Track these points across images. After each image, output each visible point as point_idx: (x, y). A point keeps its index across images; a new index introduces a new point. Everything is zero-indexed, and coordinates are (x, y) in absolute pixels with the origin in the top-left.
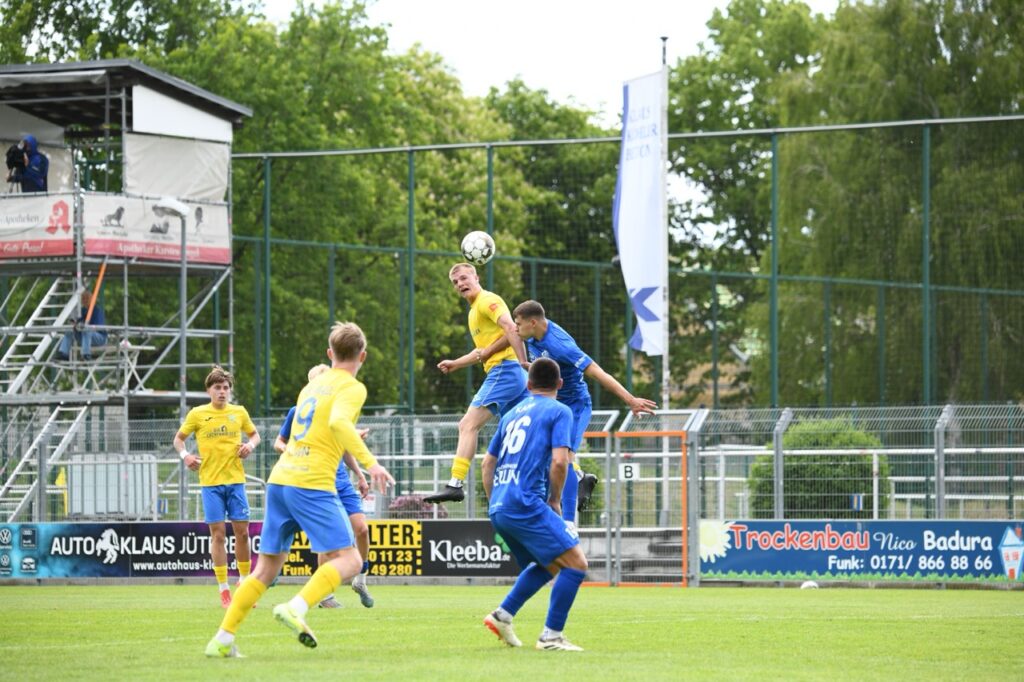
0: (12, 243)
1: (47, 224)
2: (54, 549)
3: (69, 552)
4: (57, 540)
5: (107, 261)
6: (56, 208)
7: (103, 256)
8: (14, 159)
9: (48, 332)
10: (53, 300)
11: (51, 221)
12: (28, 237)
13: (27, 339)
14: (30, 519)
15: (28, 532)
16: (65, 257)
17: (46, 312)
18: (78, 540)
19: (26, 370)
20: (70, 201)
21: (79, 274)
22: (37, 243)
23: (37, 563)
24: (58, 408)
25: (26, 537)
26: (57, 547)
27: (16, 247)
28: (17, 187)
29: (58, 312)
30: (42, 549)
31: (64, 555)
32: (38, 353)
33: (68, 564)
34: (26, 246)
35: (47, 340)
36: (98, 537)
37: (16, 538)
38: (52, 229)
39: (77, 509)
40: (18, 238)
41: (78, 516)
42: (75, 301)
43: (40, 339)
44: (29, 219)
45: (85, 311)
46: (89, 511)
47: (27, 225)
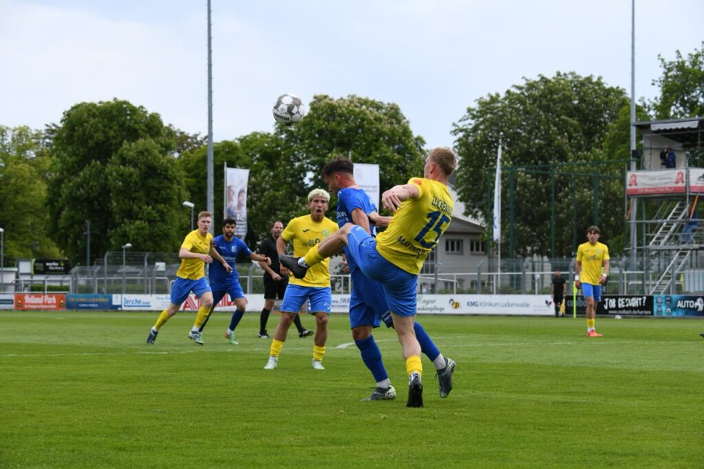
0: (661, 188)
1: (675, 180)
2: (678, 306)
3: (684, 306)
4: (679, 302)
5: (699, 194)
6: (678, 174)
7: (697, 193)
9: (676, 222)
10: (677, 210)
11: (677, 179)
12: (668, 185)
13: (667, 224)
14: (669, 294)
15: (668, 299)
16: (682, 193)
17: (675, 214)
18: (688, 302)
19: (667, 237)
20: (684, 171)
21: (688, 200)
22: (671, 188)
23: (672, 310)
24: (679, 252)
25: (667, 301)
26: (680, 304)
27: (663, 190)
28: (664, 166)
29: (679, 214)
30: (674, 305)
31: (682, 308)
32: (672, 229)
33: (684, 311)
34: (667, 189)
35: (675, 225)
36: (695, 301)
37: (664, 301)
38: (677, 182)
39: (687, 290)
40: (664, 186)
41: (687, 293)
42: (686, 210)
43: (672, 225)
44: (669, 178)
45: (690, 214)
46: (692, 290)
47: (667, 181)
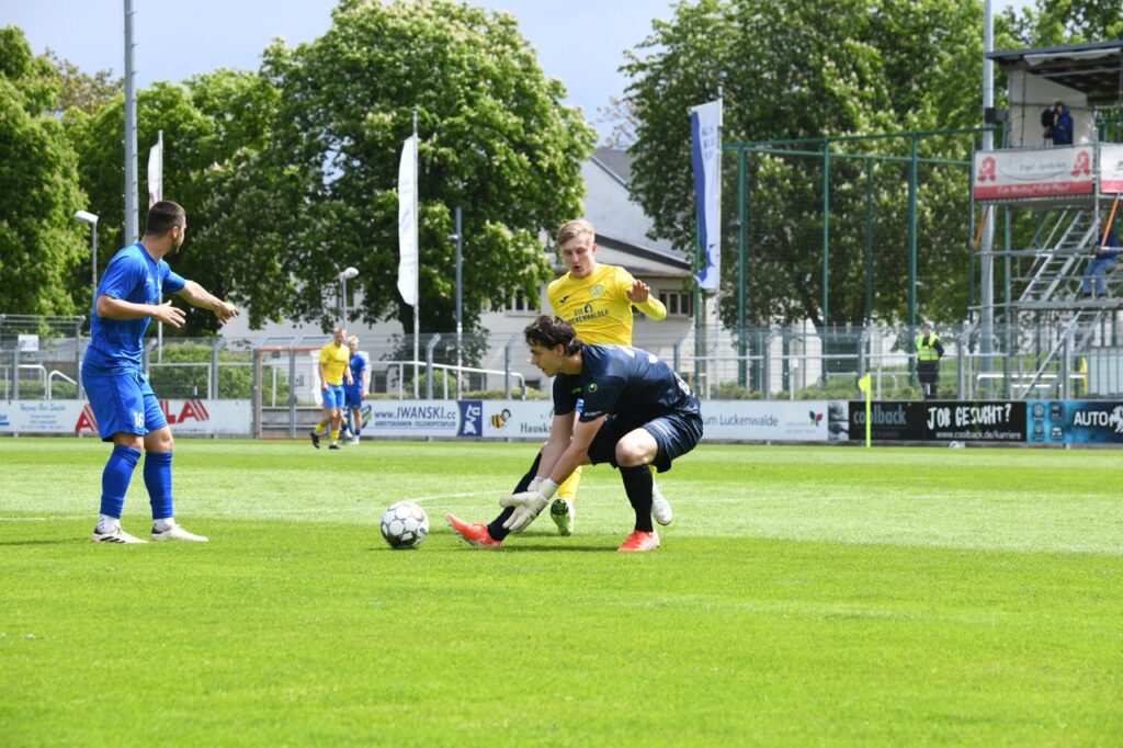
0: (1045, 185)
1: (1072, 169)
2: (1076, 422)
3: (1088, 423)
4: (1078, 414)
5: (1118, 197)
6: (1080, 155)
7: (1115, 194)
8: (1047, 119)
9: (1072, 254)
10: (1076, 228)
11: (1075, 166)
12: (1058, 179)
13: (1055, 259)
14: (1057, 397)
15: (1056, 408)
16: (1086, 194)
17: (1071, 238)
18: (1095, 414)
19: (1055, 283)
20: (1090, 150)
21: (1097, 208)
22: (1064, 184)
23: (1063, 431)
24: (1080, 313)
25: (1055, 412)
26: (1079, 419)
27: (1047, 188)
28: (1050, 142)
29: (1079, 238)
30: (1067, 420)
31: (1084, 426)
32: (1064, 270)
33: (1087, 432)
34: (1055, 187)
35: (1071, 260)
36: (1110, 412)
37: (1047, 412)
38: (1076, 173)
39: (1094, 390)
40: (1050, 180)
41: (1095, 396)
42: (1094, 229)
43: (1065, 259)
44: (1059, 166)
45: (1101, 237)
46: (1104, 391)
47: (1057, 170)
